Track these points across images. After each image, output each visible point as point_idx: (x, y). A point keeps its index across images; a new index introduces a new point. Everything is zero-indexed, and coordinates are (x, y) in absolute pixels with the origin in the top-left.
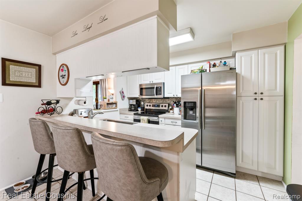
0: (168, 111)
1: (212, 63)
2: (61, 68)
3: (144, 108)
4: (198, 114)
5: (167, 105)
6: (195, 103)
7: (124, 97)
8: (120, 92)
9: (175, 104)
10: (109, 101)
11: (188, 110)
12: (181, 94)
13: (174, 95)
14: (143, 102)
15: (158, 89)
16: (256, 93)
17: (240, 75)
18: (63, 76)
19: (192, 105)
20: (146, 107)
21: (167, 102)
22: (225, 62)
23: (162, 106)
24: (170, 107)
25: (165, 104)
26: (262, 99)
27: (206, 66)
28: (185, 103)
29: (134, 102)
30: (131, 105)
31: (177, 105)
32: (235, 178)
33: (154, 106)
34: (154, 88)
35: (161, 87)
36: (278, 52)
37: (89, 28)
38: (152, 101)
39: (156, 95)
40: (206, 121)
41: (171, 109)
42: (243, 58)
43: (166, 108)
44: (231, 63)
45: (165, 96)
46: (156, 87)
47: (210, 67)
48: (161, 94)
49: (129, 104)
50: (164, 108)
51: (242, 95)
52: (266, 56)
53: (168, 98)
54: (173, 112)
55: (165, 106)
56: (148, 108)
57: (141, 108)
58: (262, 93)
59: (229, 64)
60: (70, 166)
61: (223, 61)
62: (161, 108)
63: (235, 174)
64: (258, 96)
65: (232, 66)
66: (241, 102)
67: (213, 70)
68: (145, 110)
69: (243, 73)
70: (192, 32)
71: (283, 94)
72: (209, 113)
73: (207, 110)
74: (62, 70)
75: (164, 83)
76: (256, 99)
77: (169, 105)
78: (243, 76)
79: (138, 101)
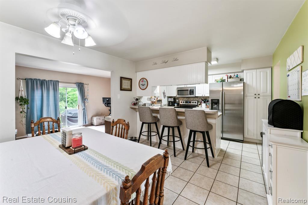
0: (197, 106)
1: (229, 75)
2: (142, 80)
3: (179, 104)
4: (220, 108)
5: (197, 102)
6: (218, 100)
7: (165, 96)
8: (163, 93)
9: (203, 101)
10: (157, 99)
11: (214, 104)
12: (209, 94)
13: (202, 95)
14: (178, 100)
15: (191, 91)
16: (255, 94)
17: (246, 83)
18: (143, 85)
19: (216, 101)
20: (180, 103)
21: (196, 100)
22: (237, 75)
23: (193, 102)
24: (199, 103)
25: (195, 101)
26: (259, 98)
27: (225, 78)
28: (212, 100)
29: (172, 100)
30: (169, 102)
31: (204, 102)
32: (243, 143)
33: (186, 102)
34: (188, 90)
35: (193, 90)
36: (268, 71)
37: (166, 62)
38: (190, 99)
39: (190, 95)
40: (225, 112)
41: (199, 105)
42: (248, 74)
43: (196, 104)
44: (241, 75)
45: (196, 96)
46: (190, 90)
47: (228, 78)
48: (193, 94)
49: (168, 101)
50: (194, 104)
51: (248, 95)
52: (261, 73)
53: (197, 97)
54: (201, 107)
55: (195, 103)
56: (182, 103)
57: (177, 104)
58: (259, 94)
59: (240, 76)
60: (171, 123)
61: (236, 74)
62: (192, 104)
63: (243, 141)
64: (257, 96)
65: (242, 77)
66: (247, 99)
67: (230, 80)
68: (180, 105)
69: (248, 83)
70: (217, 59)
71: (271, 95)
72: (227, 107)
73: (226, 105)
74: (142, 81)
75: (195, 87)
76: (255, 98)
77: (198, 102)
78: (248, 85)
79: (175, 98)
